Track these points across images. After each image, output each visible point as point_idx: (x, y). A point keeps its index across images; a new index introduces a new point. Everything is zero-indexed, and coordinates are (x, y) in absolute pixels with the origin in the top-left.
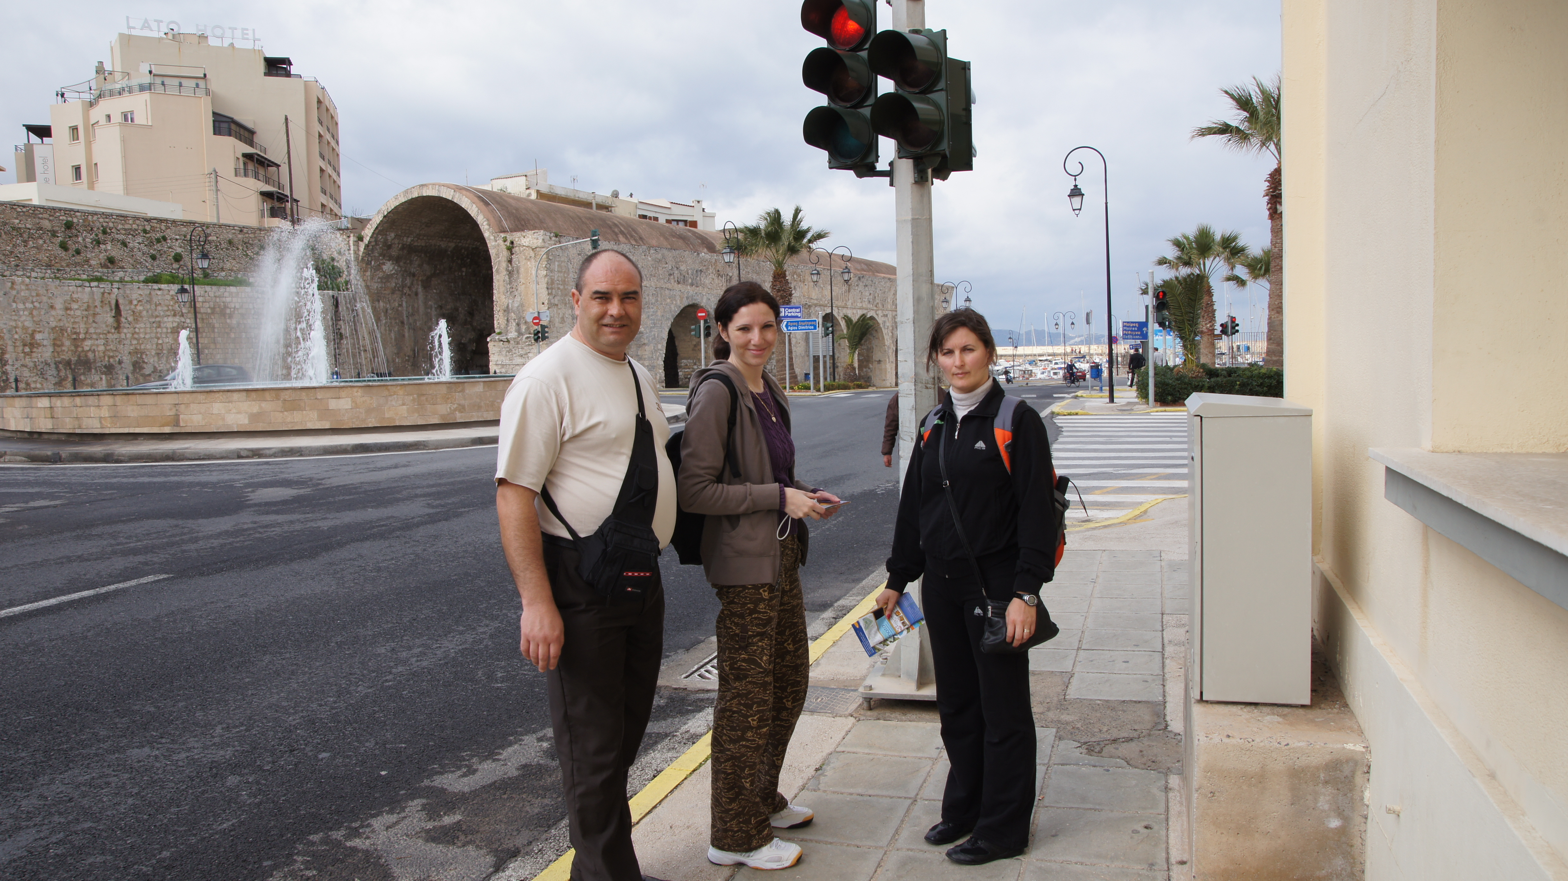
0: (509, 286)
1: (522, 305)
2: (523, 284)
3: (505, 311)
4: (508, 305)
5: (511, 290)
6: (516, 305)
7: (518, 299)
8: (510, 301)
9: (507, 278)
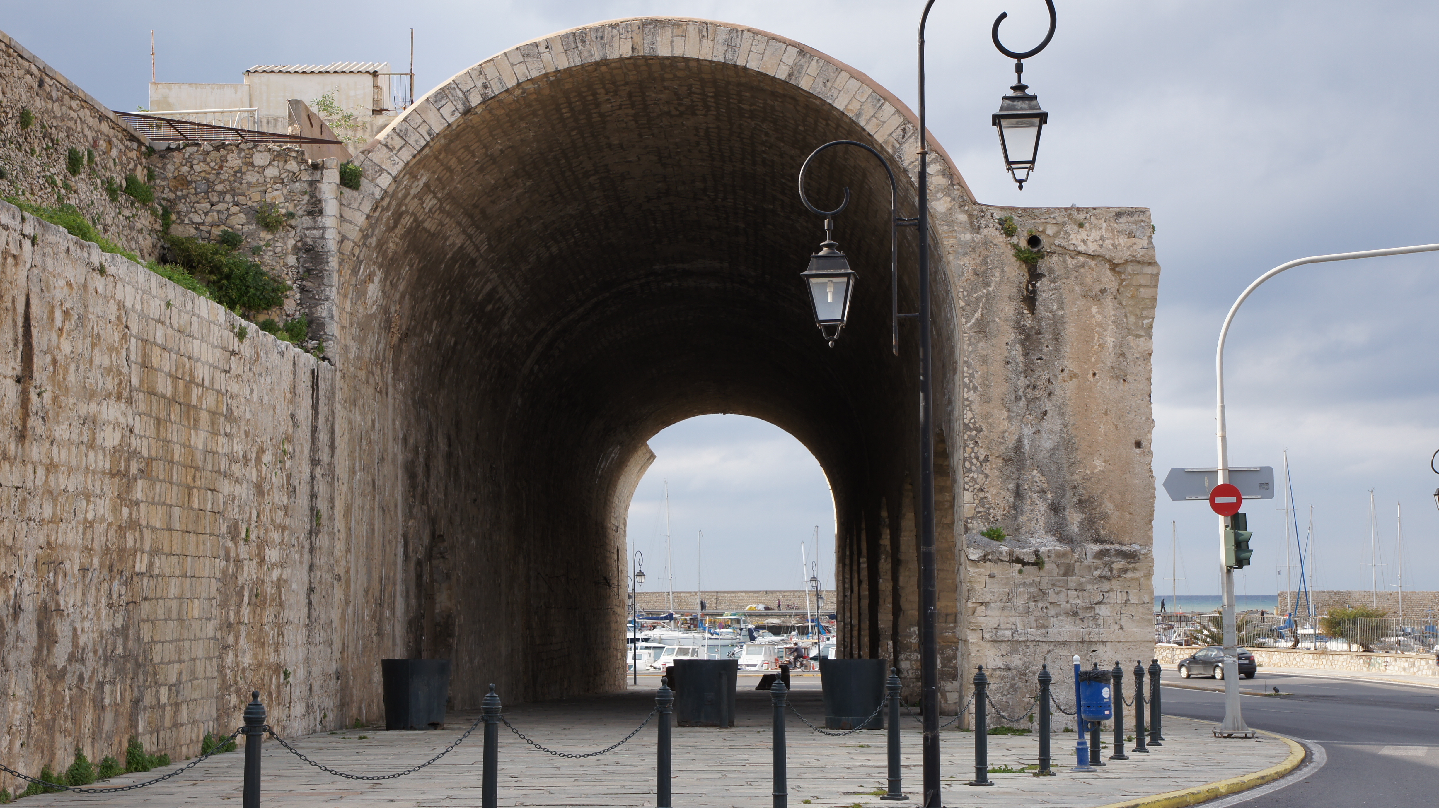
0: (1022, 382)
1: (1067, 445)
2: (1073, 376)
3: (1007, 461)
4: (1020, 441)
5: (1030, 394)
6: (1047, 443)
7: (1053, 423)
8: (1027, 431)
9: (1017, 353)
